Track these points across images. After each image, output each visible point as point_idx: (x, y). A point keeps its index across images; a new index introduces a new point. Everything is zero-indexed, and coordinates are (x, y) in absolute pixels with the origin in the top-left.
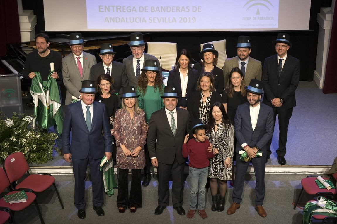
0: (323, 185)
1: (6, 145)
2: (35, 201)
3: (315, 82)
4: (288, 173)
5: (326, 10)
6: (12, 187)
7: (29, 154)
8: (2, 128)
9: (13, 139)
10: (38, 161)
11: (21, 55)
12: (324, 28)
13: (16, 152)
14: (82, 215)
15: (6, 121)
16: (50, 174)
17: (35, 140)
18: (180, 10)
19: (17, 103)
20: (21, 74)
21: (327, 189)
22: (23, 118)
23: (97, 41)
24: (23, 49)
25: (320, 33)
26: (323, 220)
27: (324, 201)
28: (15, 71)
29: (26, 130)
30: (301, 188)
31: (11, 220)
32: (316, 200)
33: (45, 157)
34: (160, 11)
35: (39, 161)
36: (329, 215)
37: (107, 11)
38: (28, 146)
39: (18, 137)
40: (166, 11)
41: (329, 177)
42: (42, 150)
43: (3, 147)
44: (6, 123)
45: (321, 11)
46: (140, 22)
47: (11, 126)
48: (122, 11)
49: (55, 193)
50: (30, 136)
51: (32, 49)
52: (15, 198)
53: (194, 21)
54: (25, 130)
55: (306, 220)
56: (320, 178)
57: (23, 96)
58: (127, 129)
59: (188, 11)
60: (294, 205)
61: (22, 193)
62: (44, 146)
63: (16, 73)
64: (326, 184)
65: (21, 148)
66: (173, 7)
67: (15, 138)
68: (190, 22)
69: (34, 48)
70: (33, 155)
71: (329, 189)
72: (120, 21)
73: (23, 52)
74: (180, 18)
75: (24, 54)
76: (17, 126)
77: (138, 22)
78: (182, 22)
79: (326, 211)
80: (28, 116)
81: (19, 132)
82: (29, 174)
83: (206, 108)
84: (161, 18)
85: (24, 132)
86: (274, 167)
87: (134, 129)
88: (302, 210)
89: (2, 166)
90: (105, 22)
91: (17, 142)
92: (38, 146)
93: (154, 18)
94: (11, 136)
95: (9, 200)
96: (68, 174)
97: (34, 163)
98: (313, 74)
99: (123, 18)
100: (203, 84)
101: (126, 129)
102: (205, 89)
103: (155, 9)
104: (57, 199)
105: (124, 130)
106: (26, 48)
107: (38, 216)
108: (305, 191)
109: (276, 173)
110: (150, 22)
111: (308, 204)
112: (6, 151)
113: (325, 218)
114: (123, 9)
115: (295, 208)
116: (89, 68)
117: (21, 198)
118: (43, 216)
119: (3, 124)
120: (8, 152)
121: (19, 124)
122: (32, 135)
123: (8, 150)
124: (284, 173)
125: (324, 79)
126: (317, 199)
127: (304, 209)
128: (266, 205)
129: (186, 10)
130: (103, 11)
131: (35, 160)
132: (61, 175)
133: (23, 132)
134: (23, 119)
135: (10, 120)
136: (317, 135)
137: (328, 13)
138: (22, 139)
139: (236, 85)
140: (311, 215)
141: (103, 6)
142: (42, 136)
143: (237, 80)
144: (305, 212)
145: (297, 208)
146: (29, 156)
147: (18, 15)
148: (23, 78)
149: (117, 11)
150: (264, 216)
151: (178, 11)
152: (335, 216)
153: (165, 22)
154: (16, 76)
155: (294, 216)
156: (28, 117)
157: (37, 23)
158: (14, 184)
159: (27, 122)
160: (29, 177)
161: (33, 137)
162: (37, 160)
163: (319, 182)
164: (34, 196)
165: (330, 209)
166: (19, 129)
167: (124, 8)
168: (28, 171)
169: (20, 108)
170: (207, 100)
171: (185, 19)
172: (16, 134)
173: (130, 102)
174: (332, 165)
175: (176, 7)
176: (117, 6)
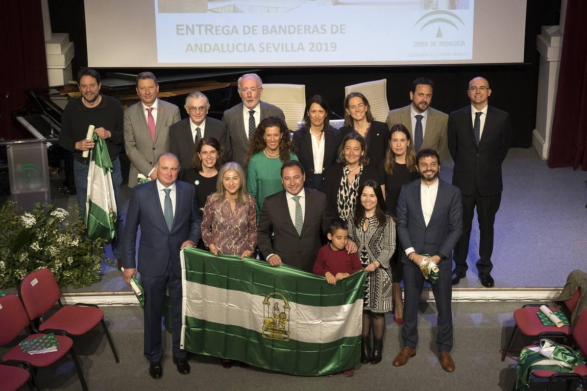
0: (549, 320)
1: (23, 257)
2: (71, 351)
3: (535, 148)
4: (492, 299)
5: (551, 30)
6: (34, 327)
7: (61, 271)
8: (16, 229)
9: (35, 246)
10: (76, 284)
11: (47, 108)
12: (548, 60)
13: (39, 268)
14: (156, 372)
15: (23, 217)
16: (95, 306)
17: (71, 248)
18: (311, 30)
19: (42, 187)
20: (48, 140)
21: (556, 326)
22: (51, 211)
23: (173, 82)
24: (52, 98)
25: (541, 67)
26: (550, 378)
27: (551, 346)
28: (39, 133)
29: (56, 232)
30: (514, 326)
31: (31, 383)
32: (538, 345)
33: (87, 276)
34: (278, 32)
35: (79, 283)
36: (559, 370)
37: (189, 33)
38: (59, 259)
39: (44, 243)
40: (287, 33)
41: (560, 307)
42: (83, 264)
43: (18, 261)
44: (23, 221)
45: (542, 32)
46: (245, 51)
47: (32, 226)
48: (215, 33)
49: (105, 337)
50: (63, 242)
51: (66, 98)
52: (39, 346)
53: (334, 49)
54: (54, 232)
55: (522, 379)
56: (544, 308)
57: (51, 175)
58: (225, 228)
59: (324, 31)
60: (502, 353)
61: (49, 337)
62: (87, 258)
63: (40, 137)
64: (556, 319)
65: (48, 261)
66: (298, 26)
67: (37, 246)
68: (327, 50)
69: (70, 96)
70: (67, 274)
71: (559, 326)
72: (212, 50)
73: (52, 103)
74: (310, 44)
75: (54, 106)
76: (42, 226)
77: (241, 51)
78: (314, 51)
79: (554, 364)
80: (60, 209)
81: (45, 235)
82: (61, 306)
83: (353, 193)
84: (279, 44)
85: (54, 236)
86: (469, 290)
87: (237, 228)
88: (516, 362)
89: (17, 292)
90: (186, 51)
91: (41, 252)
92: (77, 259)
93: (267, 44)
94: (31, 243)
95: (28, 348)
96: (126, 304)
97: (70, 287)
98: (531, 135)
99: (216, 45)
100: (350, 153)
101: (222, 227)
102: (352, 161)
103: (269, 29)
104: (108, 346)
105: (219, 229)
106: (58, 96)
107: (77, 375)
108: (519, 329)
109: (472, 300)
110: (260, 51)
111: (524, 351)
112: (23, 268)
113: (553, 375)
114: (217, 30)
115: (503, 359)
116: (166, 125)
117: (48, 345)
118: (85, 376)
119: (19, 222)
120: (27, 268)
121: (45, 222)
122: (67, 240)
123: (26, 266)
124: (484, 301)
125: (549, 144)
126: (540, 344)
127: (518, 360)
128: (456, 355)
129: (320, 30)
130: (183, 34)
131: (72, 282)
132: (114, 307)
133: (51, 235)
134: (51, 214)
135: (31, 216)
136: (539, 236)
137: (555, 34)
138: (50, 248)
139: (399, 153)
140: (529, 370)
141: (183, 25)
142: (83, 242)
143: (400, 145)
144: (520, 365)
145: (507, 358)
146: (62, 275)
147: (44, 41)
148: (51, 145)
149: (206, 34)
150: (450, 370)
151: (307, 31)
152: (570, 372)
153: (287, 51)
154: (39, 142)
155: (502, 372)
156: (59, 211)
157: (74, 54)
158: (36, 323)
159: (58, 219)
160: (61, 310)
161: (68, 243)
162: (75, 282)
163: (543, 316)
164: (69, 342)
165: (562, 359)
166: (45, 230)
167: (218, 28)
168: (59, 301)
169: (46, 196)
170: (355, 179)
171: (319, 45)
172: (40, 238)
173: (231, 184)
174: (564, 286)
175: (304, 26)
176: (206, 26)
